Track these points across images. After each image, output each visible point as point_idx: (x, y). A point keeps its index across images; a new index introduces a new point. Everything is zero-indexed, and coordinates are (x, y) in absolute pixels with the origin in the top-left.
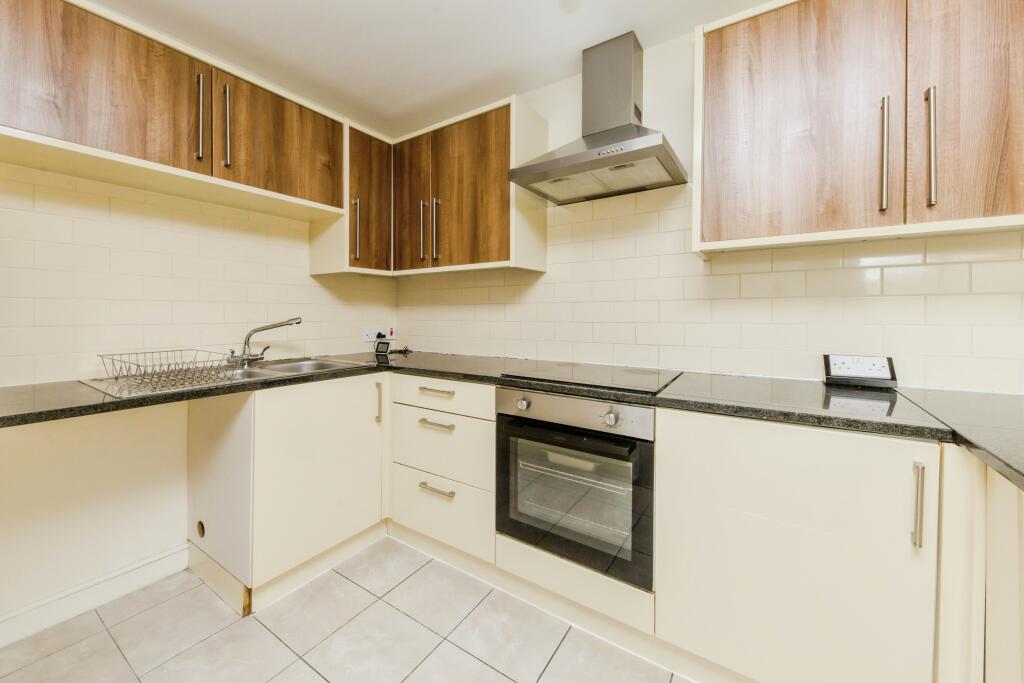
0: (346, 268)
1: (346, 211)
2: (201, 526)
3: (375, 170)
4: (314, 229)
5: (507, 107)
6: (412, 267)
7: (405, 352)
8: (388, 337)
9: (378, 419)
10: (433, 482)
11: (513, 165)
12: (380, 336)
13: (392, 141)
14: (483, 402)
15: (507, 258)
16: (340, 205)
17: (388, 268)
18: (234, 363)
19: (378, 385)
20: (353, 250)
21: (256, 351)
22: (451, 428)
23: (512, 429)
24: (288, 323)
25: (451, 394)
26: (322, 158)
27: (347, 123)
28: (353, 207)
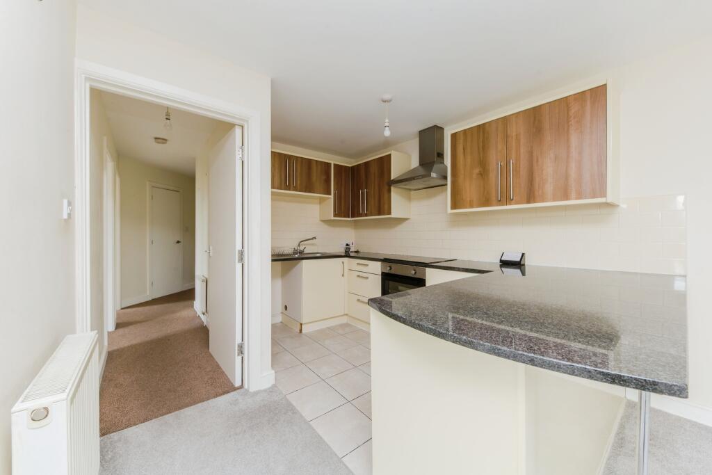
0: (333, 218)
1: (332, 196)
2: (286, 307)
3: (343, 177)
4: (321, 201)
5: (390, 155)
6: (357, 217)
7: (357, 252)
8: (351, 245)
9: (343, 275)
10: (361, 298)
11: (392, 179)
12: (347, 245)
13: (350, 166)
14: (377, 268)
15: (390, 213)
16: (330, 194)
17: (349, 217)
18: (295, 253)
19: (343, 263)
20: (335, 211)
21: (301, 248)
22: (367, 278)
23: (386, 277)
24: (312, 239)
25: (367, 265)
26: (324, 177)
27: (332, 163)
28: (335, 194)
